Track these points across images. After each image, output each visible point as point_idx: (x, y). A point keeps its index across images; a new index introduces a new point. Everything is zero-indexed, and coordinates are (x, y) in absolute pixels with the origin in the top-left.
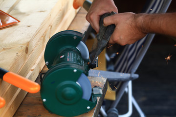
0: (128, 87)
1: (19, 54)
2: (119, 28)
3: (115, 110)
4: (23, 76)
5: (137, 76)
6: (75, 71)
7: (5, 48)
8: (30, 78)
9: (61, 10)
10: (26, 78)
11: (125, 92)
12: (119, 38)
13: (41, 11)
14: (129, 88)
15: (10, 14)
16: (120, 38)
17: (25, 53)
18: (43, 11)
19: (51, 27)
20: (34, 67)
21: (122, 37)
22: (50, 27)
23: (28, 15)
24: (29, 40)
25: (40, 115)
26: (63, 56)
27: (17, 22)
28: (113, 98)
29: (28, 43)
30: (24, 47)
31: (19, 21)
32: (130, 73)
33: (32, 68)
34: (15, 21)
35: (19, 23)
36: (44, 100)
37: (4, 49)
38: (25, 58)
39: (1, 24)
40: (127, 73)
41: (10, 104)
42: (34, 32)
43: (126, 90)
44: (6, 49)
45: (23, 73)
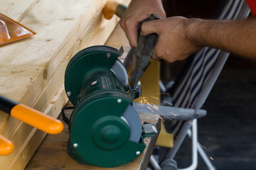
0: (191, 128)
1: (34, 80)
2: (162, 38)
3: (172, 162)
4: (40, 111)
5: (204, 112)
6: (119, 101)
7: (14, 70)
8: (50, 113)
9: (94, 18)
10: (44, 114)
11: (187, 136)
12: (163, 53)
13: (66, 19)
14: (193, 130)
15: (21, 23)
16: (166, 54)
17: (42, 78)
18: (69, 19)
19: (81, 41)
20: (55, 99)
21: (168, 52)
22: (79, 42)
23: (47, 24)
24: (49, 60)
25: (63, 167)
26: (95, 82)
27: (32, 34)
28: (170, 144)
29: (47, 65)
30: (42, 69)
31: (34, 33)
32: (194, 108)
33: (53, 100)
34: (28, 32)
35: (34, 36)
36: (75, 145)
37: (13, 72)
38: (43, 86)
39: (9, 37)
40: (190, 108)
41: (21, 150)
42: (55, 49)
43: (189, 132)
44: (16, 72)
45: (40, 107)
